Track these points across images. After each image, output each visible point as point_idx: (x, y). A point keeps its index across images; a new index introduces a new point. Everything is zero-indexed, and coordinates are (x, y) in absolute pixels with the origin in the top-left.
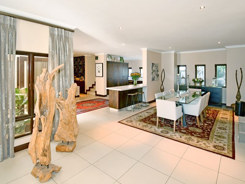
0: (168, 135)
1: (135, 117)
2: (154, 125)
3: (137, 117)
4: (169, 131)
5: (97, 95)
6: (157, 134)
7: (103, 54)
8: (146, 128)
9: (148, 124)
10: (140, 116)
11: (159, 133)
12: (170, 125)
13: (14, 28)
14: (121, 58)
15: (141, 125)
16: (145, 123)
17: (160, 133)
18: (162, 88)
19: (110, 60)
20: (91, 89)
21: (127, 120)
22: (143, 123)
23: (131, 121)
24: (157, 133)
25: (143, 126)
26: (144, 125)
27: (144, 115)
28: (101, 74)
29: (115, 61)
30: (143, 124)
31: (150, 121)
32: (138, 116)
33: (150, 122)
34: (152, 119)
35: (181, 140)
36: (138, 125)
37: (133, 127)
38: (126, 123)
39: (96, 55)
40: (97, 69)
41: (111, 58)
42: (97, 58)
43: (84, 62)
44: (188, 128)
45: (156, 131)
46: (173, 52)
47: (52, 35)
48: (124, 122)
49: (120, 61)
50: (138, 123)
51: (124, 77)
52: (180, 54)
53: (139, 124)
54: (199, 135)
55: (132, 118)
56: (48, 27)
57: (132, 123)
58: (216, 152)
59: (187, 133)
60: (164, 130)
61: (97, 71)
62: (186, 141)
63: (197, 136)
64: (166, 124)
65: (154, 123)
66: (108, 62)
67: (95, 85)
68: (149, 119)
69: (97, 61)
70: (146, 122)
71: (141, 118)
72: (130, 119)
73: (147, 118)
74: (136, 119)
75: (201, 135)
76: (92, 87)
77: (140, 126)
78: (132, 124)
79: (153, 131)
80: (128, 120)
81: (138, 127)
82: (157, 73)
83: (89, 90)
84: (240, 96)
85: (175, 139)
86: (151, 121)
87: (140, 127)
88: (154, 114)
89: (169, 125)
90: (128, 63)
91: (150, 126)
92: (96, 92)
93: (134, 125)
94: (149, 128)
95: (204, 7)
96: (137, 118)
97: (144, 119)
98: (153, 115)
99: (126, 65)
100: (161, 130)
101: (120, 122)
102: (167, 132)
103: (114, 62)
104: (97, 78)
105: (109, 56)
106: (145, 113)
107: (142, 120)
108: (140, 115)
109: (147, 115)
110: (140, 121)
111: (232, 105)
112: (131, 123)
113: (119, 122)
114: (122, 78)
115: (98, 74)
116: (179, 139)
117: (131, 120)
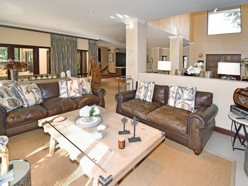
5: (109, 73)
7: (113, 48)
13: (76, 42)
19: (118, 51)
20: (105, 70)
28: (112, 60)
29: (122, 52)
39: (109, 48)
40: (109, 57)
41: (119, 50)
42: (109, 50)
43: (100, 52)
47: (89, 43)
56: (88, 40)
61: (109, 58)
66: (116, 53)
67: (108, 67)
69: (109, 52)
76: (106, 69)
82: (148, 60)
83: (104, 70)
92: (108, 71)
104: (109, 63)
105: (117, 49)
113: (120, 82)
115: (110, 60)
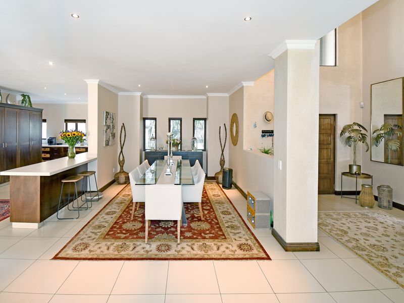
0: (172, 253)
1: (88, 231)
2: (136, 238)
3: (94, 231)
4: (169, 243)
6: (154, 259)
8: (126, 252)
9: (124, 241)
10: (99, 227)
11: (156, 255)
12: (163, 230)
14: (24, 96)
15: (112, 248)
16: (119, 240)
17: (157, 252)
18: (121, 159)
21: (72, 246)
22: (113, 240)
23: (86, 246)
24: (152, 257)
25: (118, 249)
26: (118, 246)
27: (106, 222)
29: (9, 103)
30: (115, 245)
31: (124, 232)
32: (95, 228)
33: (124, 234)
34: (124, 226)
35: (196, 255)
36: (106, 252)
37: (96, 259)
38: (76, 255)
44: (191, 227)
45: (147, 252)
46: (139, 94)
48: (69, 252)
49: (22, 103)
50: (103, 245)
51: (32, 140)
52: (147, 99)
53: (106, 248)
54: (211, 235)
55: (82, 235)
57: (89, 248)
58: (247, 256)
59: (195, 237)
60: (159, 243)
62: (203, 252)
63: (211, 238)
64: (156, 228)
65: (135, 234)
68: (121, 227)
70: (119, 238)
71: (104, 231)
72: (79, 242)
73: (115, 227)
74: (93, 236)
75: (213, 234)
77: (111, 251)
78: (90, 251)
79: (142, 255)
80: (76, 243)
81: (108, 257)
82: (113, 131)
84: (224, 162)
85: (187, 256)
86: (127, 231)
87: (112, 253)
88: (123, 213)
89: (160, 229)
90: (42, 110)
91: (132, 244)
93: (98, 253)
94: (131, 249)
95: (251, 18)
96: (96, 234)
97: (109, 231)
98: (121, 215)
99: (38, 115)
100: (154, 246)
101: (59, 256)
102: (167, 248)
103: (7, 104)
106: (103, 214)
107: (107, 234)
108: (97, 223)
109: (111, 219)
110: (104, 238)
111: (216, 174)
112: (87, 251)
113: (56, 258)
114: (28, 143)
116: (192, 253)
117: (84, 241)
